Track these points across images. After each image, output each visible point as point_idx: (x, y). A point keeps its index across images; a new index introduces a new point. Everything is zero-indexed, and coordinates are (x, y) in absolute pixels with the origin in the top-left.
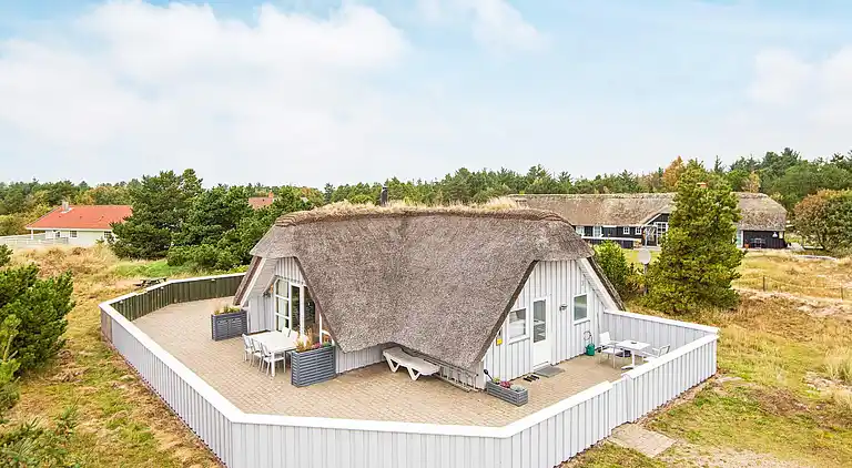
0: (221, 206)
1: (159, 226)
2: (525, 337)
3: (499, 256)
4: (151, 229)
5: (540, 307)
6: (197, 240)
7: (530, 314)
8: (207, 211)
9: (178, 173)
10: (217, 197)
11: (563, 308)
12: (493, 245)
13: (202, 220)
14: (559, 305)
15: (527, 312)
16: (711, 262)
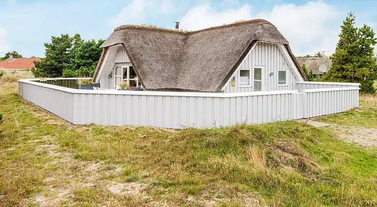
0: (93, 50)
1: (60, 62)
2: (249, 86)
3: (236, 42)
4: (56, 64)
5: (258, 72)
6: (78, 67)
7: (252, 73)
8: (85, 53)
9: (71, 36)
10: (91, 45)
11: (271, 74)
12: (233, 37)
13: (82, 57)
14: (270, 73)
15: (250, 72)
16: (360, 67)
